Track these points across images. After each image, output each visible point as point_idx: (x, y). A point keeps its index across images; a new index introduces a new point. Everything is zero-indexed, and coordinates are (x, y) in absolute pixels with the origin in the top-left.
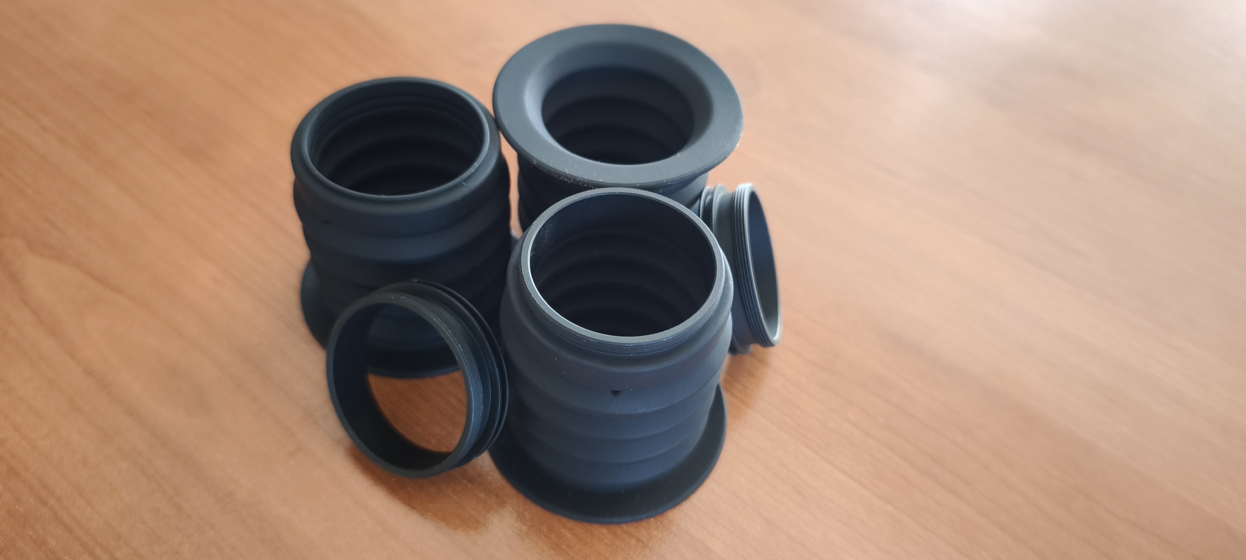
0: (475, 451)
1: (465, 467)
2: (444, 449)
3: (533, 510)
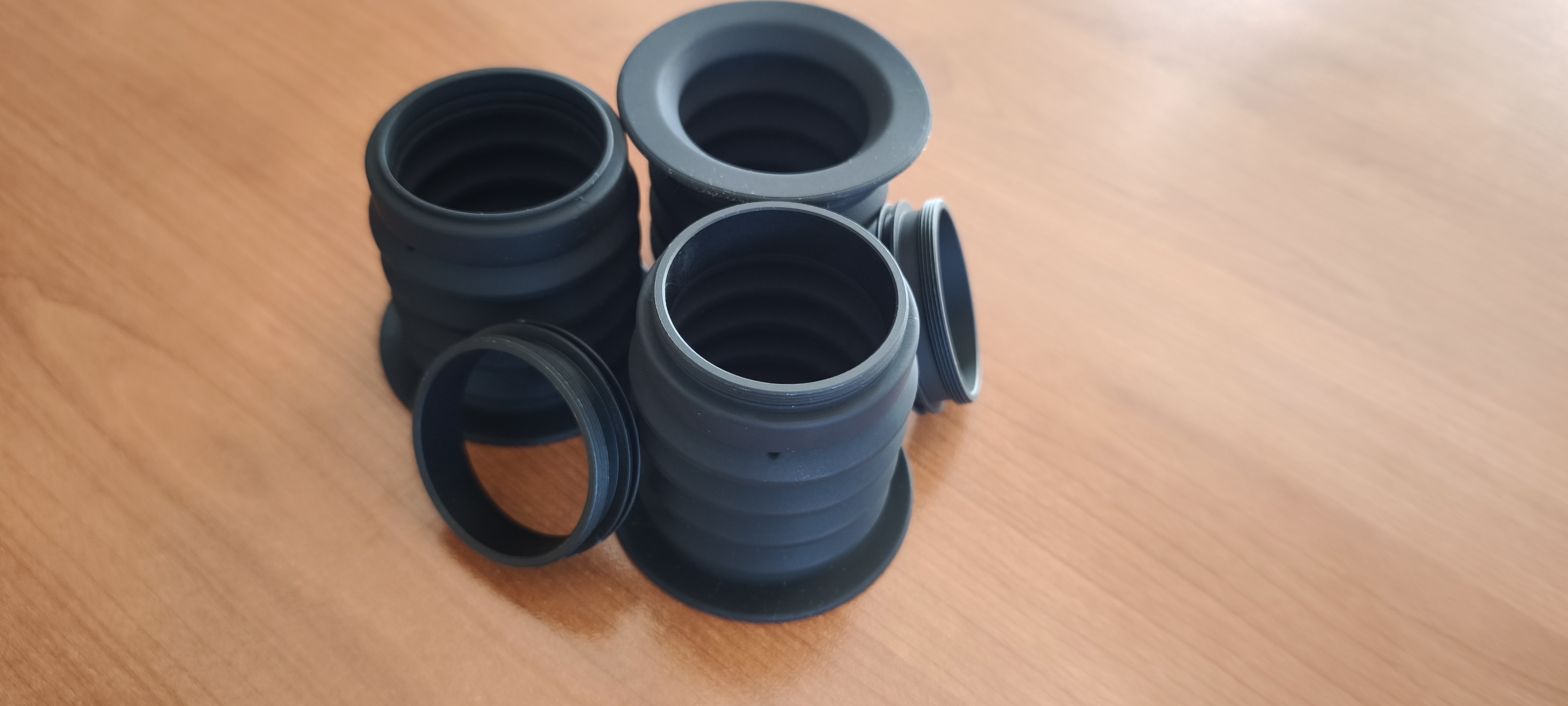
0: (599, 533)
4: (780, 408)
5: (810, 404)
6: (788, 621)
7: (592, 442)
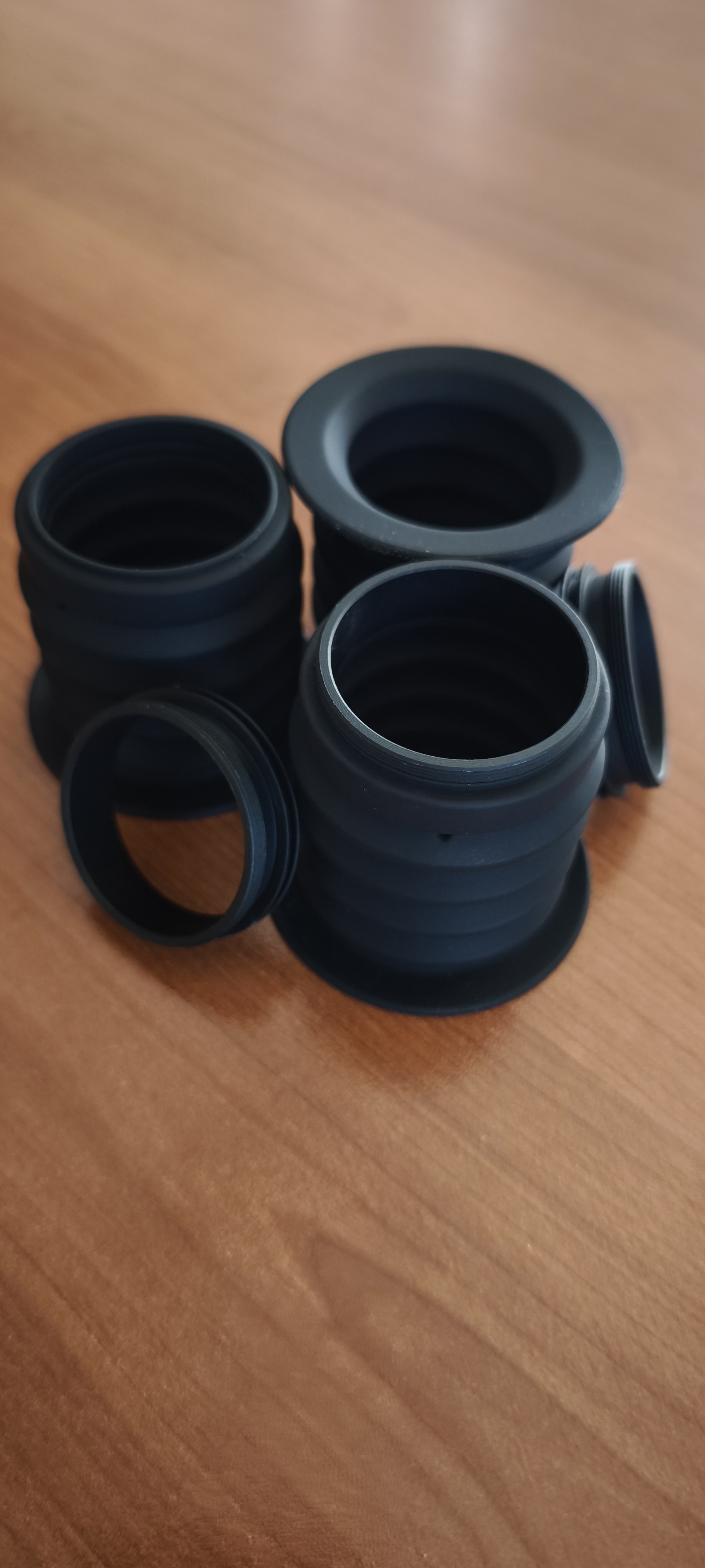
0: (254, 914)
1: (240, 935)
2: (213, 912)
3: (329, 995)
4: (455, 785)
5: (487, 782)
6: (453, 1015)
7: (249, 817)
